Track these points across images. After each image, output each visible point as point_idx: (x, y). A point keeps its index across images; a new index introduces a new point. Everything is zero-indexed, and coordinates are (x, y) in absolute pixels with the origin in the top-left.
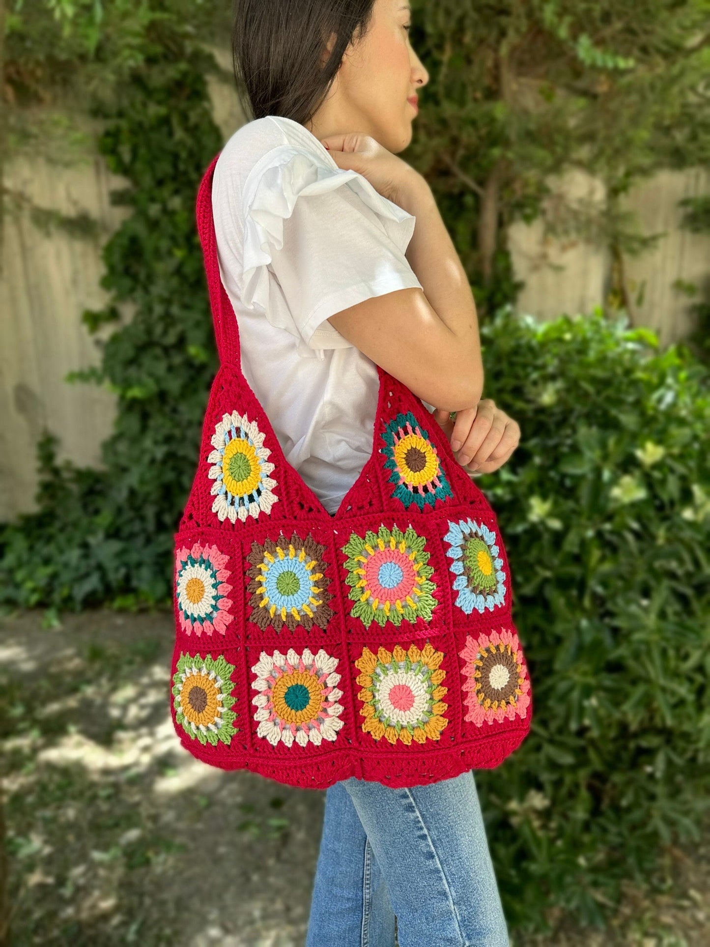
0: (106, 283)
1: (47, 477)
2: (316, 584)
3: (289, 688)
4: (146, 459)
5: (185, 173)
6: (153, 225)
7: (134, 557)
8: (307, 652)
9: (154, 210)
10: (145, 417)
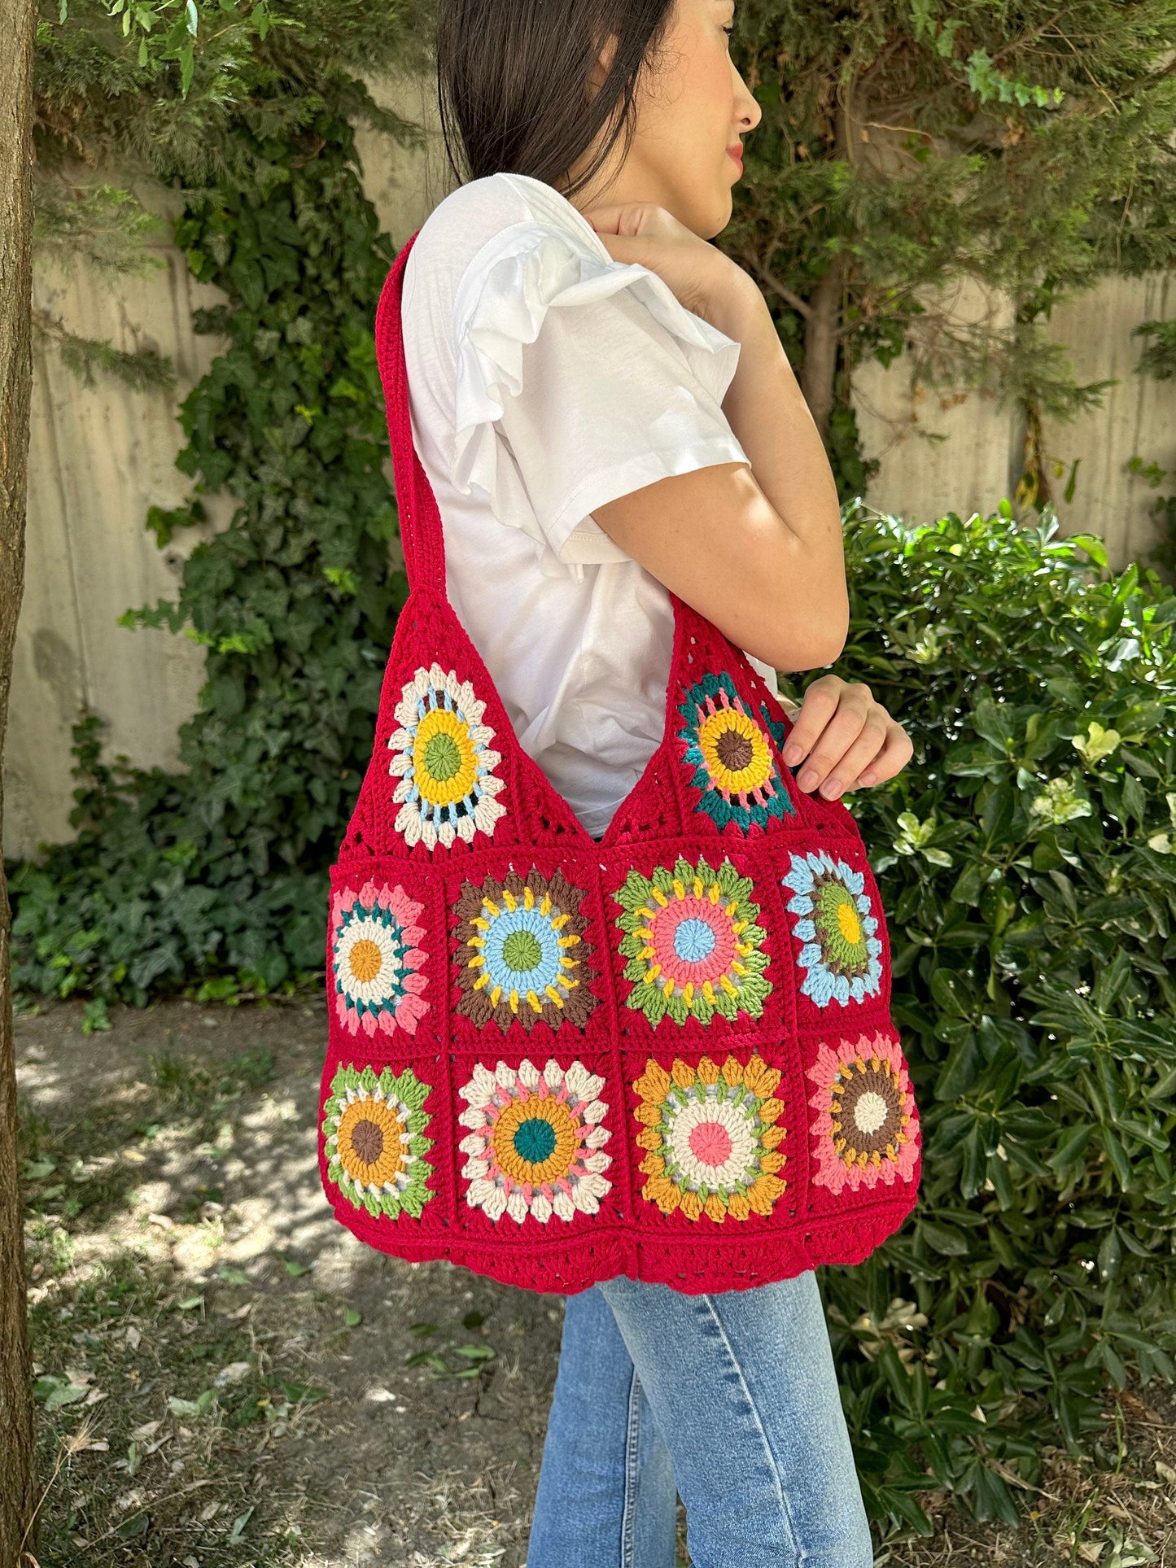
0: (184, 463)
1: (89, 784)
2: (569, 953)
3: (521, 1125)
4: (254, 753)
5: (317, 279)
6: (265, 365)
7: (234, 916)
8: (552, 1066)
9: (266, 340)
10: (251, 683)
